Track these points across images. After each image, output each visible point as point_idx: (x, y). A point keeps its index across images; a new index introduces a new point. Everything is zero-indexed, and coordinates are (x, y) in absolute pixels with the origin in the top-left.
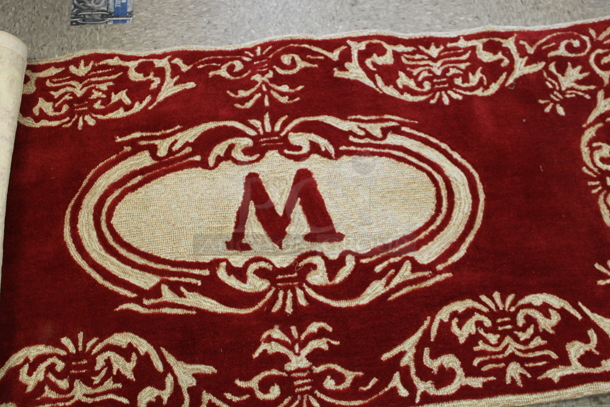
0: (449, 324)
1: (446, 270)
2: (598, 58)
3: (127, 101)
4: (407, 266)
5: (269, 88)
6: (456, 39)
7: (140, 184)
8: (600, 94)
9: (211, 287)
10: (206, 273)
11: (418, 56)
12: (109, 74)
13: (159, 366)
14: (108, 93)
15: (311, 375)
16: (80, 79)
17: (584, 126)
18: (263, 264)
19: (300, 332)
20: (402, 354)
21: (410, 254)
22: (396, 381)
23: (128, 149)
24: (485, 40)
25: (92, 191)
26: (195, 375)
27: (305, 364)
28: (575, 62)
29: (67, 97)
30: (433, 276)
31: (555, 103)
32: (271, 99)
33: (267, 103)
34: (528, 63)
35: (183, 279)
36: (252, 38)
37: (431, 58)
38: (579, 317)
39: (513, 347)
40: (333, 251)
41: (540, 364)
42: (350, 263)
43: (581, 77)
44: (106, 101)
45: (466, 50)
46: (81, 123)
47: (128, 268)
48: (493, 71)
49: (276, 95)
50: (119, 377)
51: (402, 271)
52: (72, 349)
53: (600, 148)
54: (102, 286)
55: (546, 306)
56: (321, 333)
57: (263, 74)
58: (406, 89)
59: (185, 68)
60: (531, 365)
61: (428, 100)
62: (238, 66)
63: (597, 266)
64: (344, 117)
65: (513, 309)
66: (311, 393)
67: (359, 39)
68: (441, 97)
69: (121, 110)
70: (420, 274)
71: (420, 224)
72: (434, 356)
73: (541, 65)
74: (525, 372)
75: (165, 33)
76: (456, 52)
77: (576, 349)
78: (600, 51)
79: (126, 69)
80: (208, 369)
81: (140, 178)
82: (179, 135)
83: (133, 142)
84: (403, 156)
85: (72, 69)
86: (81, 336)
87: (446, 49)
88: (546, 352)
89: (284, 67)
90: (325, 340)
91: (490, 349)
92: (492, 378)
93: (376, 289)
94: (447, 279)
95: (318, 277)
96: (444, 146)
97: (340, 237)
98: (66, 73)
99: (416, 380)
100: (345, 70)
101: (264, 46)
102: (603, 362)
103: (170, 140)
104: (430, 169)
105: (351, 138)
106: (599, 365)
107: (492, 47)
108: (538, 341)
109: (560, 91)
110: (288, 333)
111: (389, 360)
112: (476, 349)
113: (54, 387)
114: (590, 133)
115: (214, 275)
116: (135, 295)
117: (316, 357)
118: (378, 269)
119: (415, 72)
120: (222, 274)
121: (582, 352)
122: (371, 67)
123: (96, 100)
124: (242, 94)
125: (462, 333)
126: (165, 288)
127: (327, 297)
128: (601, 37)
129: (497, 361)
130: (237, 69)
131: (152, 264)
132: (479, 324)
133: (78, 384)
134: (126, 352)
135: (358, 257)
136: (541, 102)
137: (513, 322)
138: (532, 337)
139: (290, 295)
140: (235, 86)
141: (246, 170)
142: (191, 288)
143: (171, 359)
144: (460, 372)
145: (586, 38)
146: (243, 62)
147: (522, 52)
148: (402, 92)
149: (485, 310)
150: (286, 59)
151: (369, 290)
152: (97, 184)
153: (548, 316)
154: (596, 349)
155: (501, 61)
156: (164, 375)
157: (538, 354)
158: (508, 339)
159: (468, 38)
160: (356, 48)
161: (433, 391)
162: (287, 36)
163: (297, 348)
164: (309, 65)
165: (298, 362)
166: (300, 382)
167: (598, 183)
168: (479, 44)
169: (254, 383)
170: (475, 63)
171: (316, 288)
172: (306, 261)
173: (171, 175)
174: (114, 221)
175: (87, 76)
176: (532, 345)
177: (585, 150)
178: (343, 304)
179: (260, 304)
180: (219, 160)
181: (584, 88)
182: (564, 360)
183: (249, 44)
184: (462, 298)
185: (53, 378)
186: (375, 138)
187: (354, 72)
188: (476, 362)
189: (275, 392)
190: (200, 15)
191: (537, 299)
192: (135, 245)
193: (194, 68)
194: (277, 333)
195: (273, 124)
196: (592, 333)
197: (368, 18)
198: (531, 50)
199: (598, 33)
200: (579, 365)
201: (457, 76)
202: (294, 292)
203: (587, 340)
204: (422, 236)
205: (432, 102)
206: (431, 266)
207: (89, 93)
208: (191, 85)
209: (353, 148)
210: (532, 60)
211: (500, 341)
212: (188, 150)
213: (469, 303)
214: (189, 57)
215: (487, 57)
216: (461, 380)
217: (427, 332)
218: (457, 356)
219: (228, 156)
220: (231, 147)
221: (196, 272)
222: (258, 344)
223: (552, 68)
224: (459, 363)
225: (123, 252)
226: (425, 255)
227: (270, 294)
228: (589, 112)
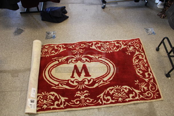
0: (109, 91)
1: (109, 82)
2: (136, 45)
3: (54, 52)
4: (102, 81)
5: (79, 50)
6: (111, 42)
7: (56, 66)
8: (136, 51)
9: (68, 84)
10: (67, 82)
11: (105, 45)
12: (51, 48)
13: (58, 98)
14: (51, 51)
15: (85, 100)
16: (47, 49)
18: (77, 80)
19: (83, 92)
20: (101, 96)
21: (103, 79)
22: (99, 101)
23: (54, 60)
24: (117, 42)
25: (48, 67)
26: (64, 99)
27: (84, 98)
28: (132, 46)
29: (44, 52)
30: (106, 83)
31: (129, 53)
32: (79, 52)
33: (78, 53)
34: (124, 46)
35: (63, 83)
36: (76, 41)
37: (107, 45)
38: (132, 90)
39: (120, 95)
40: (89, 78)
41: (125, 98)
42: (92, 80)
43: (133, 48)
44: (51, 52)
45: (113, 43)
46: (46, 56)
47: (54, 81)
48: (118, 47)
49: (80, 51)
50: (52, 99)
51: (101, 82)
52: (44, 95)
53: (136, 60)
54: (49, 84)
55: (126, 88)
56: (87, 92)
57: (78, 48)
58: (103, 50)
59: (64, 47)
60: (123, 98)
61: (106, 52)
62: (74, 46)
63: (135, 81)
64: (92, 55)
65: (120, 88)
66: (84, 103)
67: (95, 42)
68: (109, 52)
69: (53, 54)
70: (104, 82)
71: (104, 74)
72: (106, 97)
73: (126, 46)
74: (122, 99)
75: (61, 40)
76: (111, 44)
77: (131, 95)
78: (136, 44)
79: (54, 47)
80: (67, 98)
81: (56, 65)
82: (63, 58)
83: (55, 59)
84: (101, 62)
85: (45, 47)
86: (45, 92)
87: (110, 43)
88: (126, 96)
89: (81, 46)
90: (87, 94)
91: (116, 95)
92: (116, 100)
93: (96, 85)
94: (109, 83)
95: (86, 83)
96: (109, 60)
97: (90, 76)
98: (44, 47)
99: (103, 101)
100: (92, 47)
101: (78, 43)
102: (136, 98)
103: (61, 59)
104: (106, 64)
105: (93, 59)
106: (135, 98)
107: (118, 43)
108: (125, 94)
109: (129, 51)
110: (81, 92)
111: (98, 97)
112: (114, 95)
113: (41, 101)
114: (134, 58)
115: (68, 82)
116: (54, 85)
117: (86, 97)
118: (97, 81)
119: (104, 47)
120: (70, 82)
121: (132, 96)
122: (97, 46)
123: (49, 52)
124: (74, 51)
125: (111, 93)
126: (60, 84)
127: (88, 86)
128: (137, 41)
129: (117, 97)
130: (73, 47)
131: (58, 80)
132: (114, 91)
133: (45, 100)
134: (53, 95)
135: (93, 79)
136: (126, 52)
137: (120, 91)
138: (124, 93)
139: (81, 86)
140: (73, 50)
141: (74, 64)
142: (64, 84)
143: (60, 97)
144: (111, 99)
145: (134, 41)
146: (75, 46)
147: (123, 44)
148: (102, 51)
149: (115, 89)
150: (82, 45)
151: (95, 85)
152: (49, 66)
153: (126, 90)
154: (135, 95)
155: (119, 45)
156: (59, 99)
157: (124, 96)
158: (119, 94)
159: (114, 41)
160: (94, 43)
161: (106, 103)
162: (82, 41)
163: (82, 95)
164: (86, 46)
165: (82, 97)
166: (83, 101)
167: (136, 66)
168: (115, 42)
169: (75, 101)
170: (115, 46)
171: (86, 85)
172: (84, 80)
173: (62, 65)
174: (51, 73)
175: (48, 48)
176: (123, 95)
177: (134, 61)
178: (91, 87)
179: (76, 87)
180: (70, 62)
181: (134, 50)
182: (129, 97)
183: (76, 42)
184: (111, 86)
185: (40, 99)
186: (97, 59)
187: (94, 47)
188: (113, 98)
189: (78, 102)
190: (67, 37)
191: (125, 87)
192: (55, 77)
193: (66, 47)
194: (79, 92)
195: (79, 56)
196: (134, 93)
197: (96, 38)
198: (124, 44)
199: (136, 41)
200: (131, 98)
201: (112, 48)
202: (82, 85)
203: (133, 94)
204: (105, 76)
205: (107, 52)
206: (106, 81)
207: (48, 51)
208: (65, 49)
209: (93, 60)
210: (125, 45)
211: (118, 94)
212: (65, 61)
213: (113, 87)
214: (65, 45)
215: (117, 45)
216: (111, 101)
217: (105, 93)
218: (110, 97)
219: (71, 62)
220: (72, 60)
221: (65, 82)
222: (76, 94)
223: (128, 47)
224: (110, 98)
225: (53, 78)
226: (105, 79)
227: (78, 86)
228: (134, 54)
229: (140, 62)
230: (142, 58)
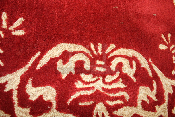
17: (150, 60)
31: (169, 46)
53: (132, 67)
63: (21, 20)
114: (144, 63)
136: (169, 35)
167: (100, 53)
228: (161, 69)
229: (120, 85)
230: (139, 102)
